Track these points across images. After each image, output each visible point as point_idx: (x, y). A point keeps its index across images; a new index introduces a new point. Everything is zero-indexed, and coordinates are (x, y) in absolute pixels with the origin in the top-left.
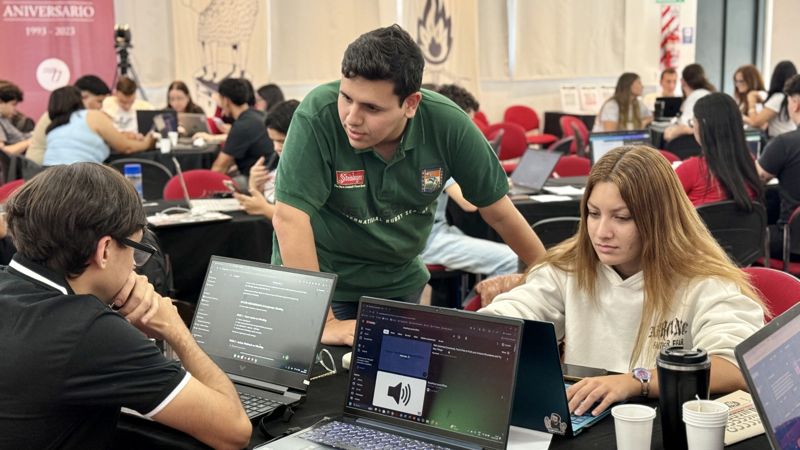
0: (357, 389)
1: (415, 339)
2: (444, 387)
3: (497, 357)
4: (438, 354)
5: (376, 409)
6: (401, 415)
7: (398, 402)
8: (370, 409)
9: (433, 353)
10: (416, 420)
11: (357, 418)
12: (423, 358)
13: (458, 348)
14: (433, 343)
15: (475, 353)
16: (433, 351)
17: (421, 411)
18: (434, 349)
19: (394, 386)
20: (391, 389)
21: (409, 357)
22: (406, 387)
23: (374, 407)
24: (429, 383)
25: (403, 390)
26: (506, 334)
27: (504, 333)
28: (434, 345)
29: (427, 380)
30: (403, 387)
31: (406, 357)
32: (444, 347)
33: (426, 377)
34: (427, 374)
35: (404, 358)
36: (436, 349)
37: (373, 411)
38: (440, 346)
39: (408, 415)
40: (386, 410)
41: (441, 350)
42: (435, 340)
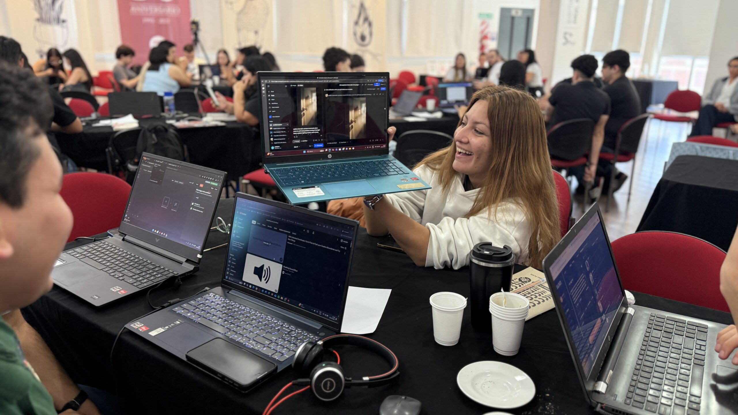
0: (232, 266)
1: (275, 230)
2: (295, 272)
3: (337, 250)
4: (292, 244)
5: (245, 284)
6: (263, 291)
7: (261, 281)
8: (240, 283)
9: (288, 243)
10: (273, 296)
11: (231, 290)
12: (280, 246)
13: (307, 241)
14: (288, 234)
15: (320, 246)
16: (288, 241)
17: (277, 289)
18: (289, 239)
19: (259, 266)
20: (256, 268)
21: (270, 244)
22: (267, 268)
23: (244, 282)
24: (284, 267)
25: (265, 270)
26: (345, 232)
27: (343, 231)
28: (289, 236)
29: (283, 264)
30: (265, 268)
31: (268, 244)
32: (296, 239)
33: (282, 262)
34: (283, 259)
35: (266, 245)
36: (290, 240)
37: (243, 285)
38: (293, 238)
39: (268, 291)
40: (252, 285)
41: (294, 241)
42: (290, 232)
